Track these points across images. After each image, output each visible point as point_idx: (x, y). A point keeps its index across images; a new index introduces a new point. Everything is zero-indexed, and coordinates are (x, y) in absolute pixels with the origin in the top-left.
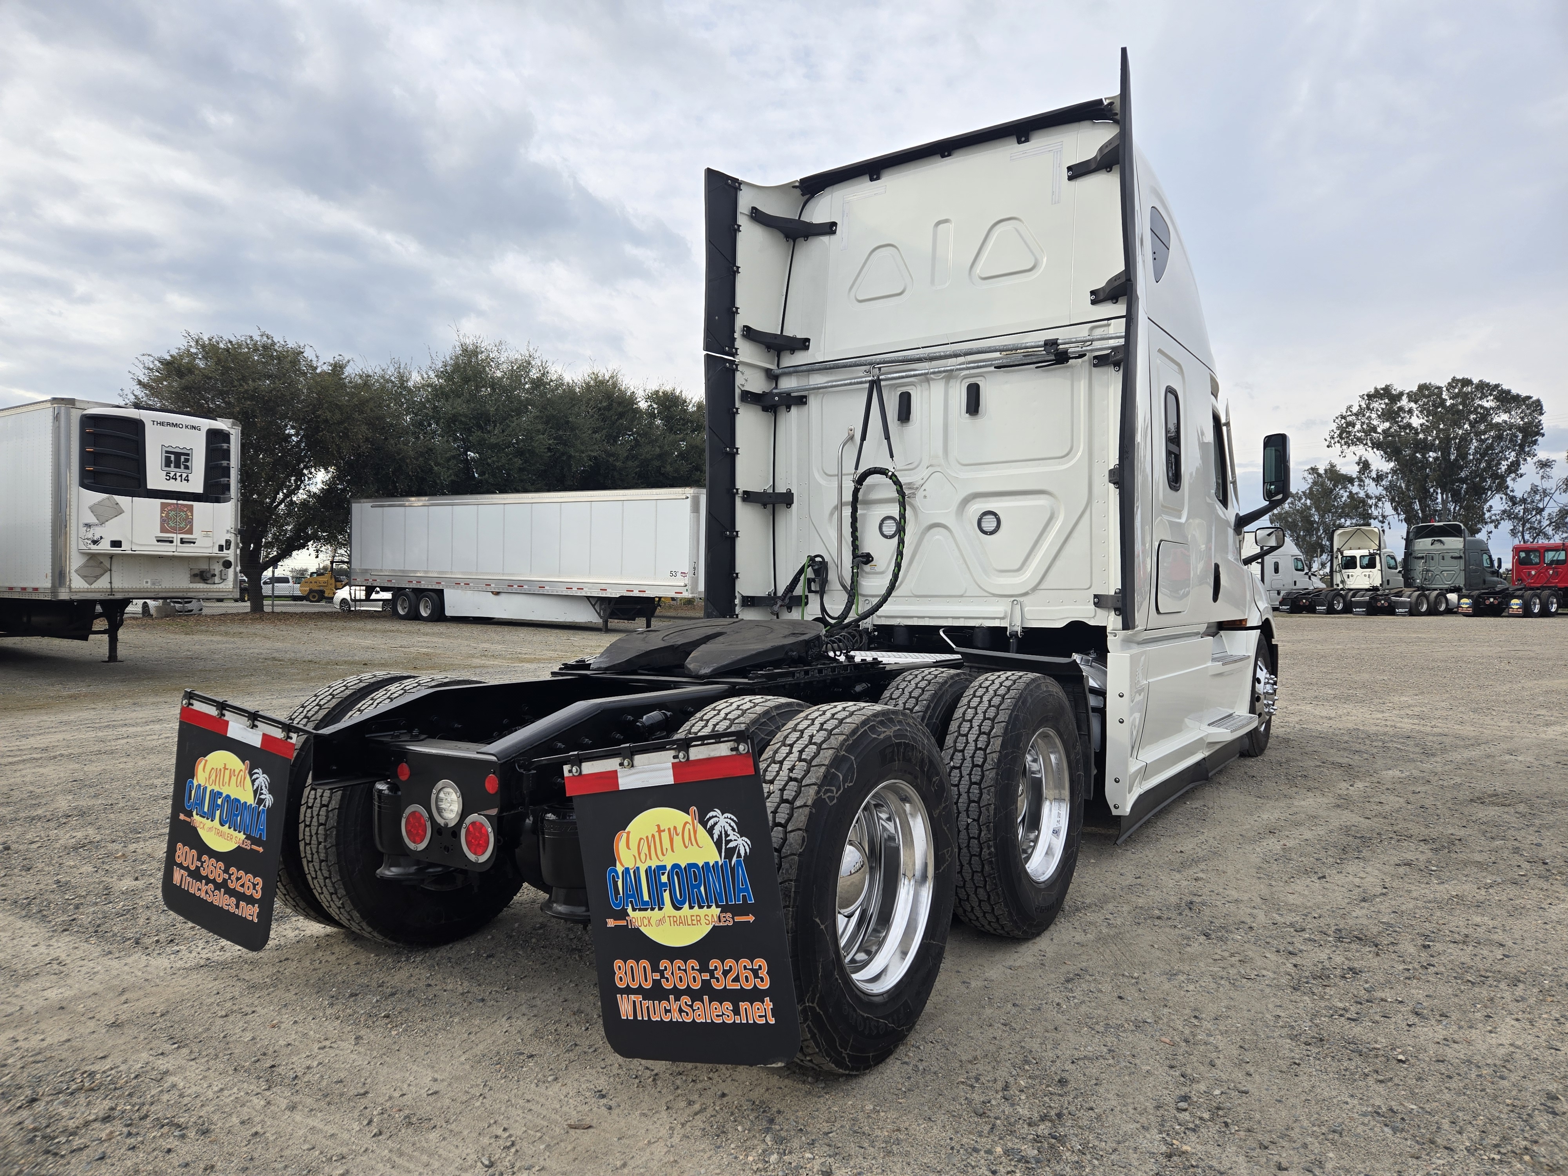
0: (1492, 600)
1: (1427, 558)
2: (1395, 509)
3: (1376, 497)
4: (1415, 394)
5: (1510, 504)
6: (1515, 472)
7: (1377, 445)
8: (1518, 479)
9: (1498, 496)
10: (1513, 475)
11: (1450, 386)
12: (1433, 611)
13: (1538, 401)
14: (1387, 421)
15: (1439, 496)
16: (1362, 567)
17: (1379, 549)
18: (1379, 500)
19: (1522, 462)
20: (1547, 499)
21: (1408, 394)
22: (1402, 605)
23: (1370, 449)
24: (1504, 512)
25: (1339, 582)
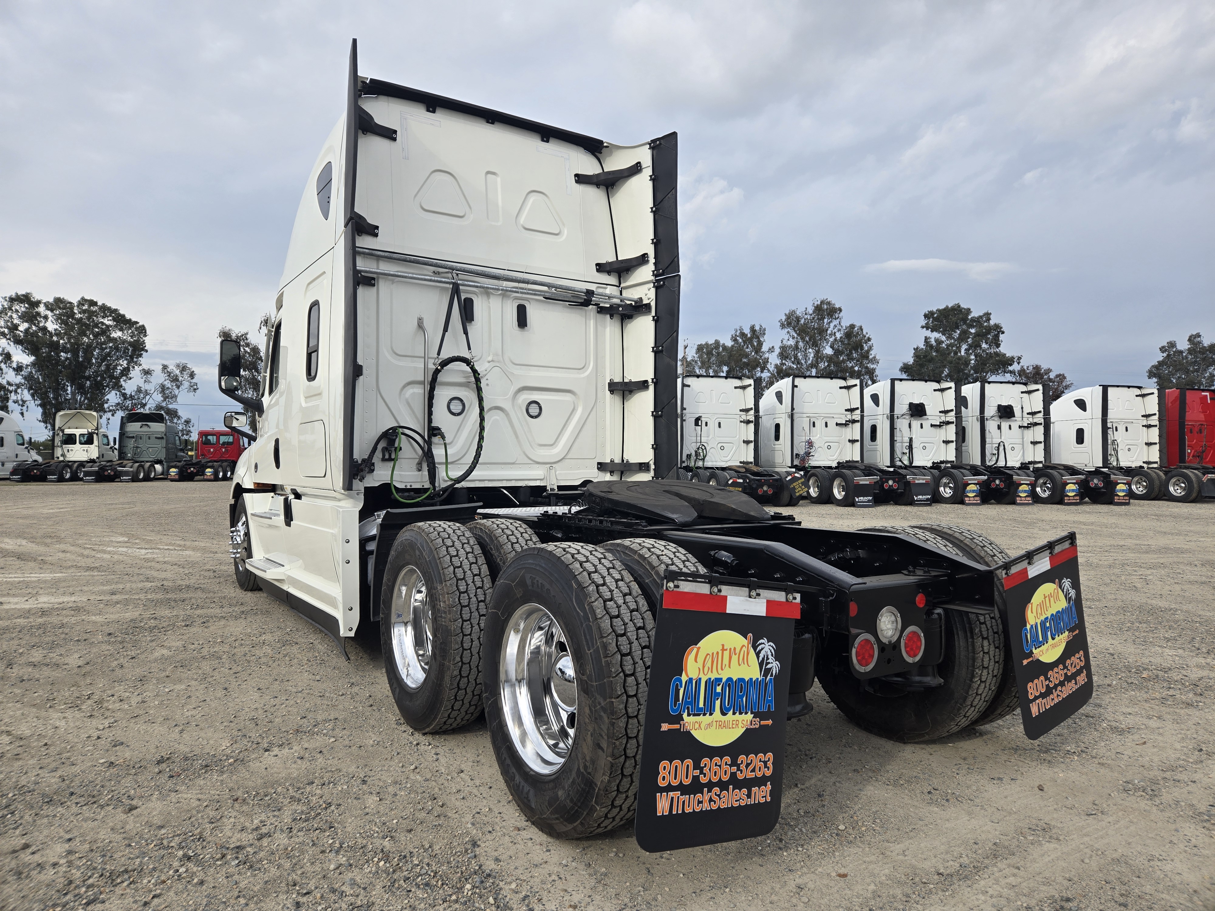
0: (192, 469)
1: (137, 437)
2: (33, 396)
3: (16, 385)
4: (52, 304)
5: (122, 398)
6: (126, 375)
7: (18, 341)
8: (128, 381)
9: (113, 392)
10: (124, 378)
11: (81, 303)
12: (147, 479)
13: (143, 326)
14: (26, 322)
15: (69, 388)
16: (81, 443)
17: (97, 429)
18: (18, 388)
19: (131, 369)
20: (148, 397)
21: (45, 303)
22: (126, 473)
23: (12, 344)
24: (118, 404)
25: (59, 455)
